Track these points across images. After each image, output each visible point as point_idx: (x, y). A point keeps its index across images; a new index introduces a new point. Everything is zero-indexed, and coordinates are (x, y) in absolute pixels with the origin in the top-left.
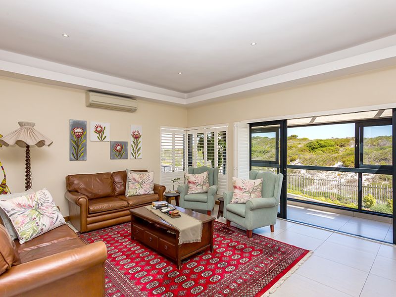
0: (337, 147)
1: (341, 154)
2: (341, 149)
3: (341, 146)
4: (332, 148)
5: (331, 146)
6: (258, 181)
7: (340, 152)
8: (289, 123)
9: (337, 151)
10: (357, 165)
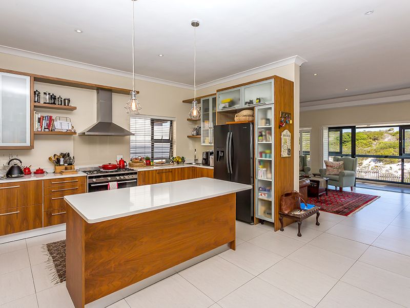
0: (370, 140)
1: (375, 148)
2: (374, 143)
3: (374, 140)
4: (365, 142)
5: (364, 139)
7: (374, 145)
9: (370, 145)
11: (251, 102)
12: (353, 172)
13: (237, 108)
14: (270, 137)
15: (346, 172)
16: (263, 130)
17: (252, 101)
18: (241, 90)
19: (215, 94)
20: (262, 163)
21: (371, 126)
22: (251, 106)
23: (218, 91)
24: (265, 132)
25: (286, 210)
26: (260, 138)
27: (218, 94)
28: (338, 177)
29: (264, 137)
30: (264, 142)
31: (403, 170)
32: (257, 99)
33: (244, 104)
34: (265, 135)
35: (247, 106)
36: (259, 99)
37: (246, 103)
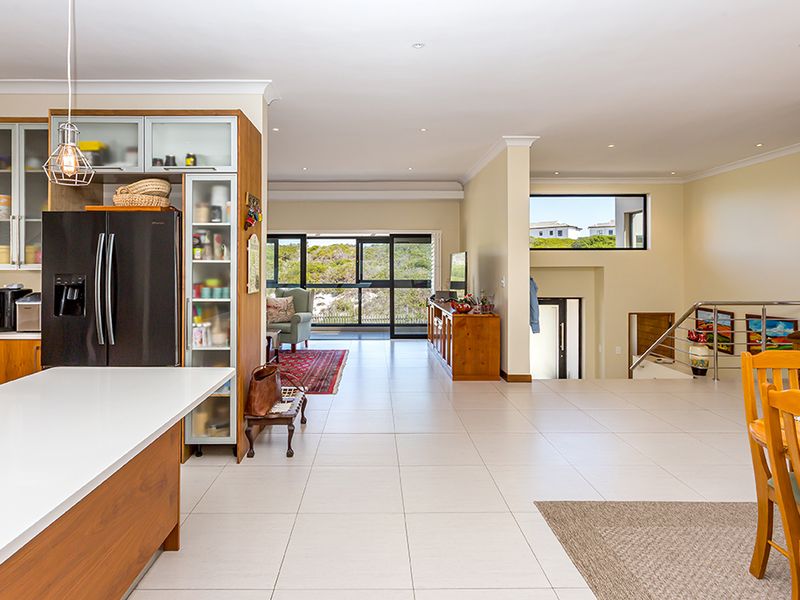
6: (290, 299)
8: (308, 235)
10: (358, 281)
11: (171, 161)
12: (309, 314)
13: (125, 171)
14: (225, 248)
15: (302, 314)
16: (202, 231)
17: (174, 158)
18: (141, 127)
19: (46, 120)
20: (199, 311)
21: (322, 235)
22: (172, 170)
23: (55, 113)
24: (212, 239)
25: (261, 409)
26: (198, 251)
27: (55, 120)
28: (289, 325)
29: (207, 249)
30: (209, 261)
31: (360, 303)
32: (189, 156)
33: (149, 162)
34: (212, 245)
35: (160, 169)
36: (194, 157)
37: (155, 162)
